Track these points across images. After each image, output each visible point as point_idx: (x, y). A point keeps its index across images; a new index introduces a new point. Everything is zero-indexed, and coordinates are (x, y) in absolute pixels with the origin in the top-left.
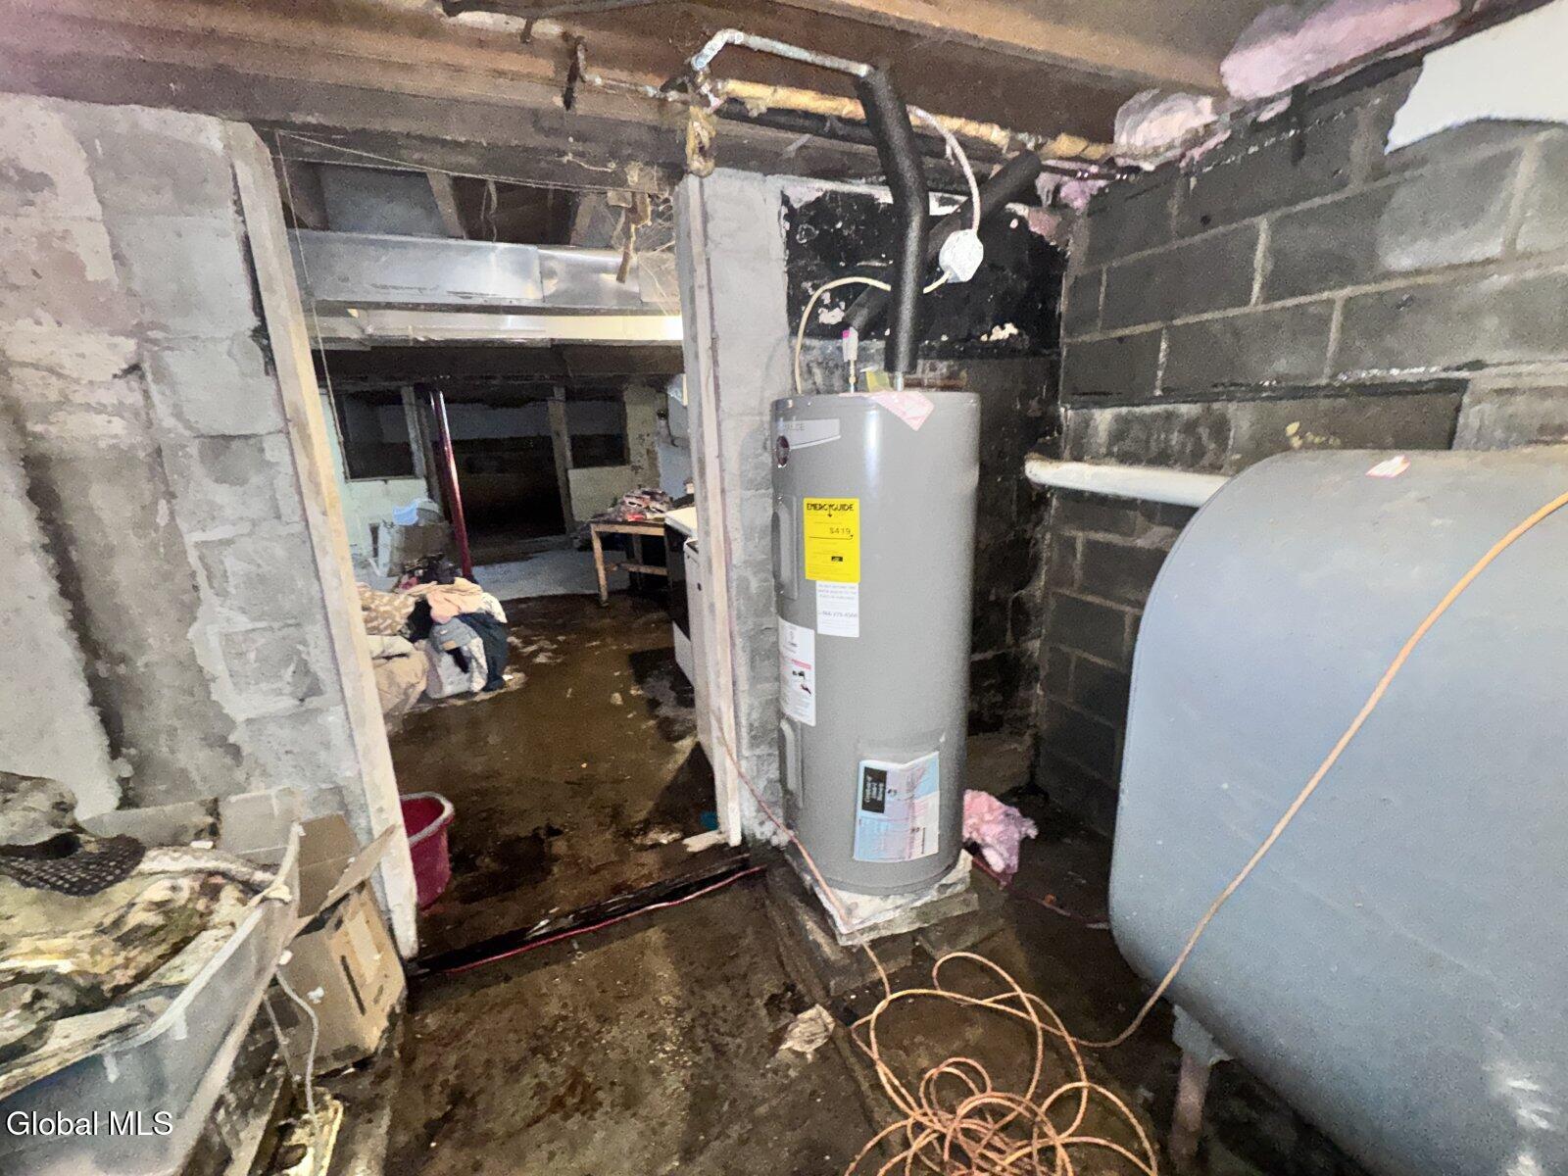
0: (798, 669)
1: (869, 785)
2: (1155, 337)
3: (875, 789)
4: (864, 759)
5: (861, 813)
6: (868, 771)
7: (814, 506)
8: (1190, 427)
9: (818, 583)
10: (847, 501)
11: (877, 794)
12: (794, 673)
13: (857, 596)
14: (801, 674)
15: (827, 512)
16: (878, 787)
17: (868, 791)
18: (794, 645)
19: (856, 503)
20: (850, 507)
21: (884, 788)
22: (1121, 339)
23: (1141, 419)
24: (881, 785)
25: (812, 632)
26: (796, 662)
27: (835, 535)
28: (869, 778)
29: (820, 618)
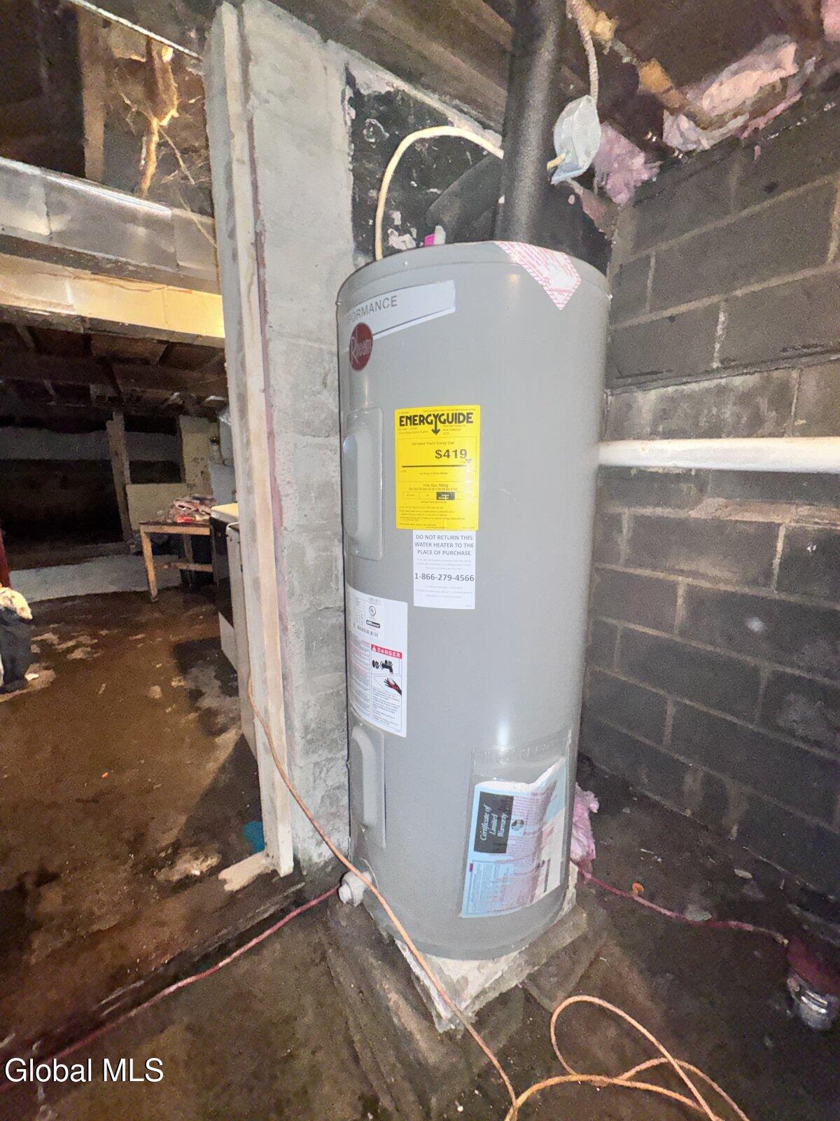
0: (381, 658)
1: (487, 817)
2: (712, 313)
3: (495, 822)
4: (481, 779)
5: (474, 856)
6: (486, 798)
7: (411, 419)
8: (745, 398)
9: (415, 533)
10: (464, 409)
11: (498, 828)
12: (375, 664)
13: (473, 550)
14: (387, 666)
15: (433, 427)
16: (499, 819)
17: (485, 826)
18: (377, 625)
19: (476, 411)
20: (468, 418)
21: (509, 819)
22: (672, 319)
23: (690, 396)
24: (504, 816)
25: (404, 606)
26: (376, 648)
27: (444, 461)
28: (488, 809)
29: (418, 584)
